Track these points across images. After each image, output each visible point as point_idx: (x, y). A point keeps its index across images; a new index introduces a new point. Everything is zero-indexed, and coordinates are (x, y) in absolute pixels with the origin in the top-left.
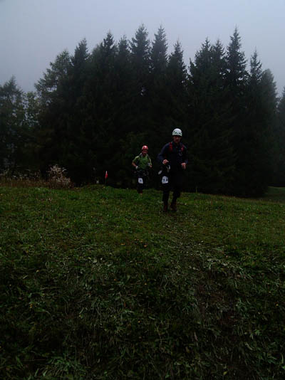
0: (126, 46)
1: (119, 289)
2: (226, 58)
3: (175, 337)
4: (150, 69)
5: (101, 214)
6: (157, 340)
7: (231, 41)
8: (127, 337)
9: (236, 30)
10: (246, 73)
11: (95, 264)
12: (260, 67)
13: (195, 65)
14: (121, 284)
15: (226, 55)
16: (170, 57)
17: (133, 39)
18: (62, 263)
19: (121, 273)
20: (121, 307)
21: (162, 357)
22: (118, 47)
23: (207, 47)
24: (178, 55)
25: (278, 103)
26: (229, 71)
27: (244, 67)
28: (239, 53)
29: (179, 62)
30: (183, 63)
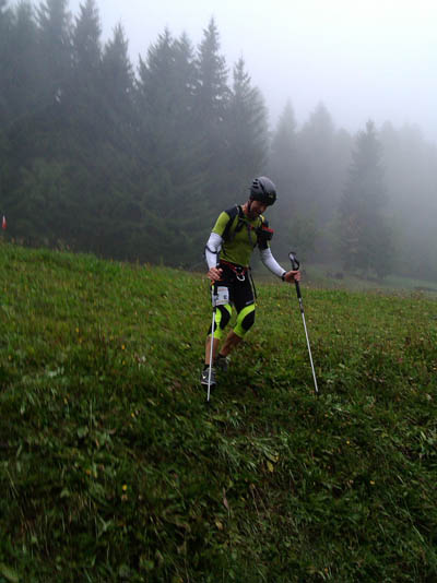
0: (30, 14)
2: (197, 62)
7: (205, 38)
9: (212, 21)
10: (227, 89)
12: (248, 81)
13: (148, 66)
15: (197, 57)
16: (106, 46)
17: (42, 5)
22: (15, 12)
23: (167, 41)
24: (119, 46)
26: (201, 83)
27: (225, 79)
28: (216, 57)
29: (121, 56)
30: (127, 60)
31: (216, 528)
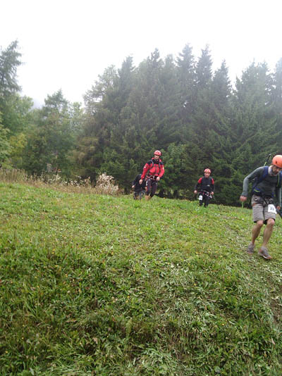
0: (172, 60)
1: (200, 293)
2: (272, 74)
3: (255, 341)
4: (194, 83)
5: (166, 223)
6: (239, 343)
8: (211, 336)
11: (172, 269)
13: (241, 80)
14: (200, 289)
16: (216, 72)
18: (143, 266)
19: (198, 280)
20: (203, 310)
21: (244, 358)
22: (164, 60)
23: (254, 63)
24: (224, 70)
26: (275, 86)
29: (224, 76)
30: (228, 78)
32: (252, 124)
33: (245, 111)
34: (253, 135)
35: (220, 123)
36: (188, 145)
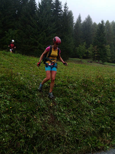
2: (54, 3)
4: (21, 3)
10: (62, 11)
12: (68, 9)
13: (41, 4)
25: (74, 25)
26: (55, 9)
27: (61, 8)
28: (59, 2)
29: (34, 1)
30: (35, 2)
31: (34, 118)
32: (46, 24)
33: (42, 18)
34: (46, 28)
35: (32, 22)
36: (18, 31)
